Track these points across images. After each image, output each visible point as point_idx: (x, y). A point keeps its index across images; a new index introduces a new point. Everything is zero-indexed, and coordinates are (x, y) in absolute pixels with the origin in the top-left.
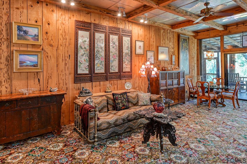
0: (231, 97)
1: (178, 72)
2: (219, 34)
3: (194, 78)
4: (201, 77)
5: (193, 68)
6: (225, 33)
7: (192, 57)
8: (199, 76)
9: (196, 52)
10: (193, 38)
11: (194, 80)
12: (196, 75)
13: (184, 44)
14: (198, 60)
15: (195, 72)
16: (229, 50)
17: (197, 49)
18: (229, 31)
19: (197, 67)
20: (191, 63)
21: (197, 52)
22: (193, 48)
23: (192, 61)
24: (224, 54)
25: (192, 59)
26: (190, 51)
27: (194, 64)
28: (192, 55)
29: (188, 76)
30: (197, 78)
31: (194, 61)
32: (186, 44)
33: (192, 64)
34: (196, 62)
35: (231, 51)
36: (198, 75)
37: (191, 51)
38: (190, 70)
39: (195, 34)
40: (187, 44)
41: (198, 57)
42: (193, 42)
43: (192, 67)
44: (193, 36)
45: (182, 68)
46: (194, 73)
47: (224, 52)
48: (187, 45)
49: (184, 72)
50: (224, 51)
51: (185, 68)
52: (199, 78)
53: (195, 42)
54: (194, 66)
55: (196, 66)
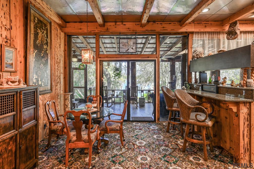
0: (118, 128)
1: (17, 92)
2: (95, 31)
3: (59, 97)
4: (70, 95)
5: (58, 80)
6: (102, 31)
7: (57, 61)
8: (67, 94)
9: (63, 54)
10: (59, 29)
11: (59, 100)
12: (62, 92)
13: (39, 31)
14: (65, 68)
15: (60, 87)
16: (105, 56)
17: (65, 50)
18: (106, 28)
19: (65, 78)
20: (55, 71)
21: (65, 54)
22: (58, 45)
23: (56, 67)
24: (100, 61)
25: (56, 65)
26: (53, 50)
27: (60, 73)
28: (56, 58)
29: (49, 95)
30: (65, 97)
31: (59, 68)
32: (45, 32)
33: (57, 73)
34: (62, 71)
35: (108, 57)
36: (65, 92)
37: (55, 50)
38: (53, 84)
39: (62, 22)
40: (47, 34)
41: (66, 62)
42: (59, 35)
43: (56, 78)
44: (59, 25)
45: (35, 81)
46: (59, 89)
47: (100, 58)
48: (47, 36)
49: (36, 89)
50: (100, 56)
51: (43, 81)
52: (67, 96)
53: (62, 37)
54: (60, 76)
55: (62, 76)
